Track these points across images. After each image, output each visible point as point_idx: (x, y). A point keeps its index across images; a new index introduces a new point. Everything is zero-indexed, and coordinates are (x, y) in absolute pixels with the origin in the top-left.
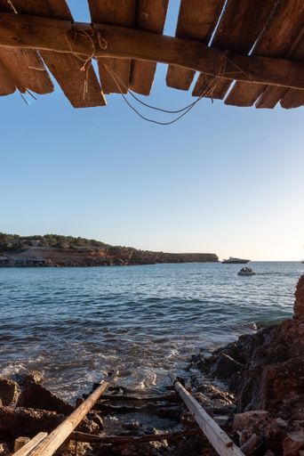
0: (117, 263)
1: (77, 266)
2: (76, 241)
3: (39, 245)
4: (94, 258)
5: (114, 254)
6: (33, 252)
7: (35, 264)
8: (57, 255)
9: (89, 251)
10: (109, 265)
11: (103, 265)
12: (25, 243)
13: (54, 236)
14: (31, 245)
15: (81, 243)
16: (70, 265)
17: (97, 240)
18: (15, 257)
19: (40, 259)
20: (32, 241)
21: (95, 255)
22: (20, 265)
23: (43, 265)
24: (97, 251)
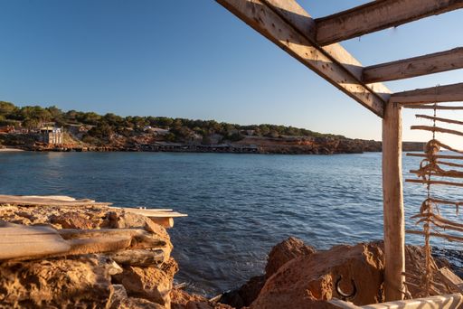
0: (322, 152)
1: (284, 153)
2: (287, 130)
3: (254, 135)
4: (301, 147)
5: (320, 143)
6: (249, 141)
7: (249, 151)
8: (268, 143)
9: (296, 141)
10: (314, 153)
11: (309, 154)
12: (242, 133)
13: (268, 126)
14: (247, 134)
15: (292, 132)
16: (279, 152)
17: (307, 129)
18: (233, 145)
19: (253, 147)
20: (248, 131)
21: (302, 144)
22: (237, 151)
23: (256, 152)
24: (303, 140)
